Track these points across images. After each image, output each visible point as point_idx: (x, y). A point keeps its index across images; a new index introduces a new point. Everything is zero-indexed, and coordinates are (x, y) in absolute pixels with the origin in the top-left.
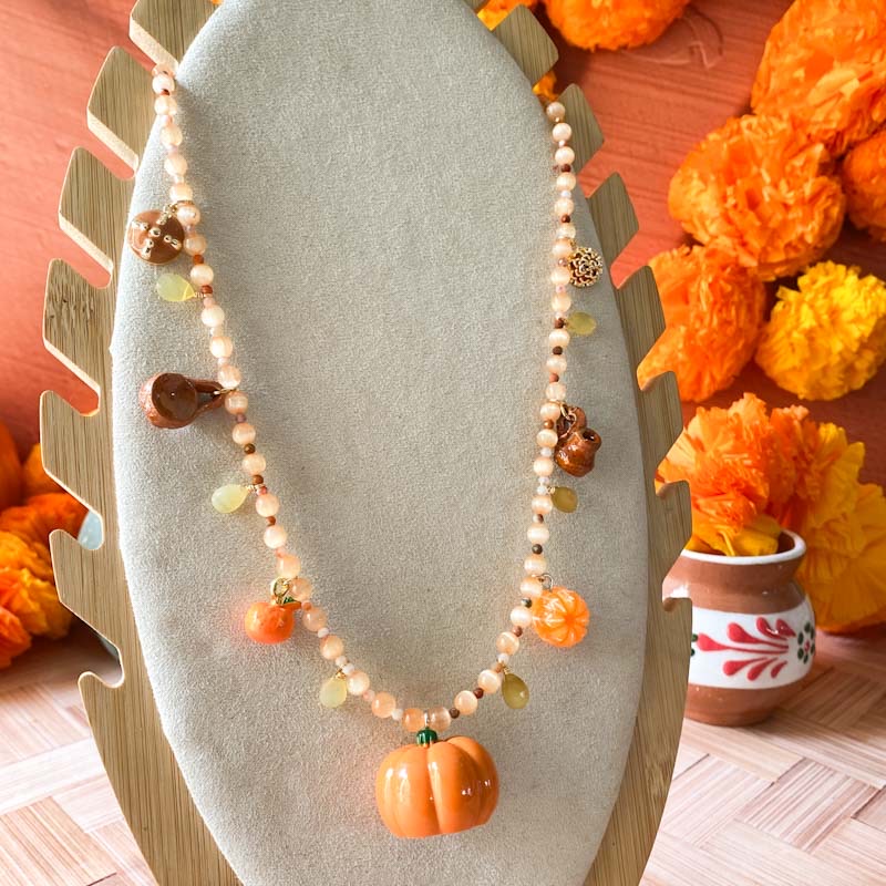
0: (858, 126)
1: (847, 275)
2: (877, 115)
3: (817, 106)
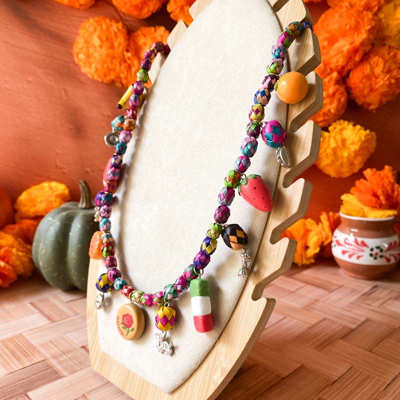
1: (348, 125)
2: (357, 59)
3: (334, 56)
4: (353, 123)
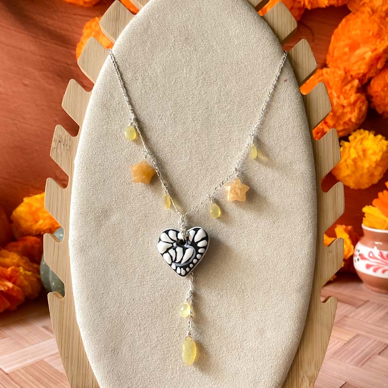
0: (372, 71)
1: (369, 134)
2: (379, 66)
3: (355, 63)
4: (374, 132)
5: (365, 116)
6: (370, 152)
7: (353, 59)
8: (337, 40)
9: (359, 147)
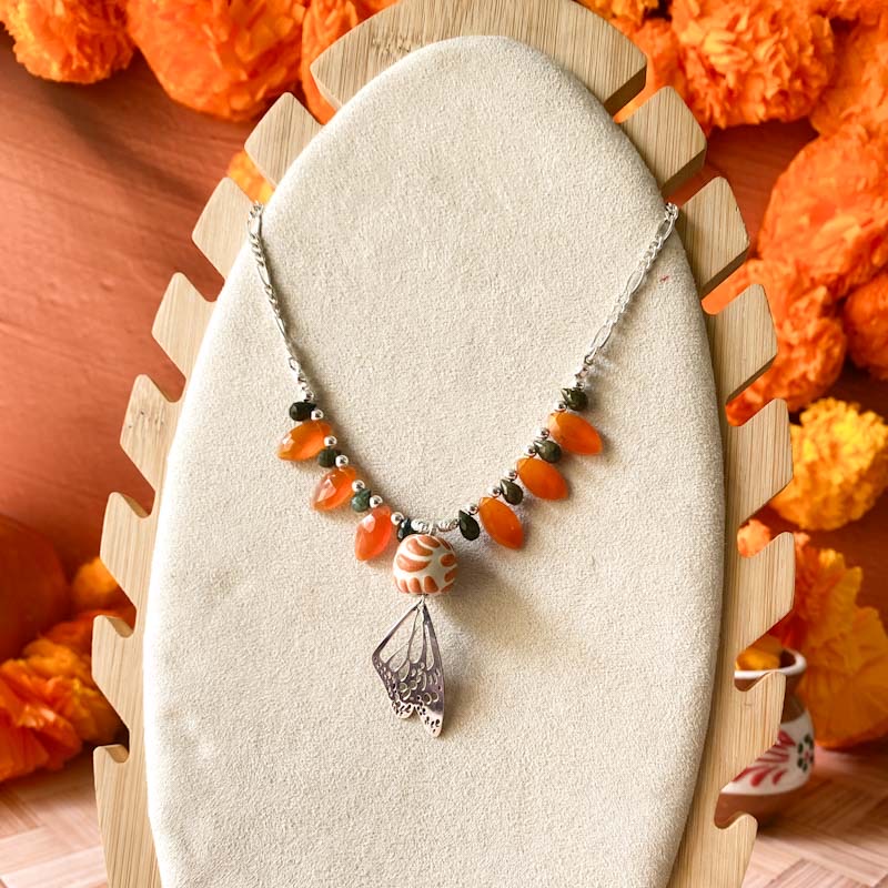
0: (859, 270)
1: (847, 410)
2: (877, 259)
3: (821, 251)
4: (858, 405)
5: (839, 368)
6: (846, 450)
7: (818, 242)
8: (784, 198)
9: (823, 438)
